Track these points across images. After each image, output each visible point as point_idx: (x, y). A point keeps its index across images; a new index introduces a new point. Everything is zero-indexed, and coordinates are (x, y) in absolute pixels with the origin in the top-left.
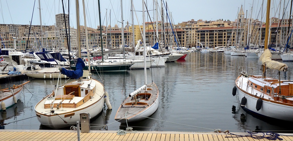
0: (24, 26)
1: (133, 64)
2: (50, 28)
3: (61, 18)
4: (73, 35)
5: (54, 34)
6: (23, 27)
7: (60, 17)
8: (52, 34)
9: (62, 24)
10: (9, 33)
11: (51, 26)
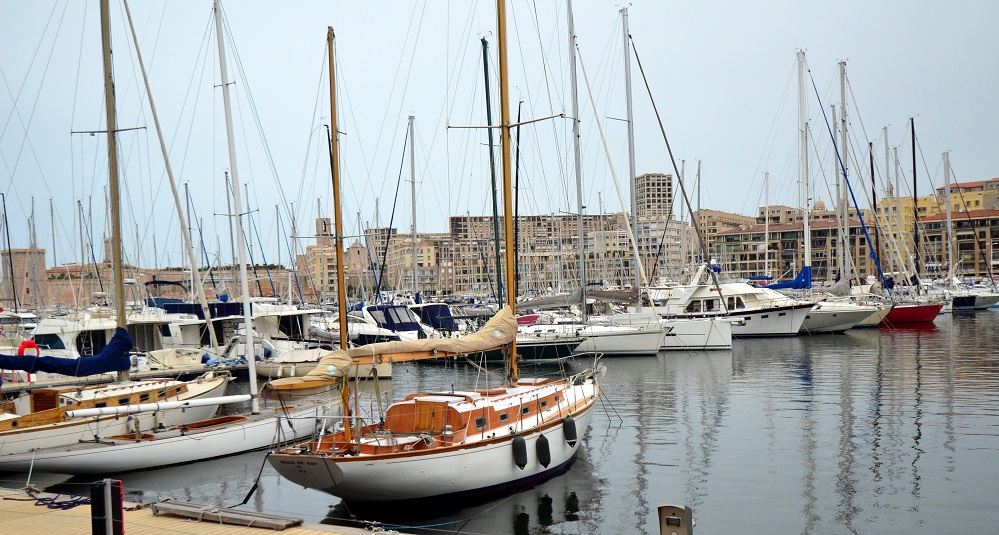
0: (534, 218)
1: (581, 341)
2: (611, 222)
3: (646, 187)
4: (673, 241)
5: (614, 241)
6: (531, 223)
7: (643, 185)
8: (608, 241)
9: (649, 206)
10: (486, 244)
11: (616, 216)
